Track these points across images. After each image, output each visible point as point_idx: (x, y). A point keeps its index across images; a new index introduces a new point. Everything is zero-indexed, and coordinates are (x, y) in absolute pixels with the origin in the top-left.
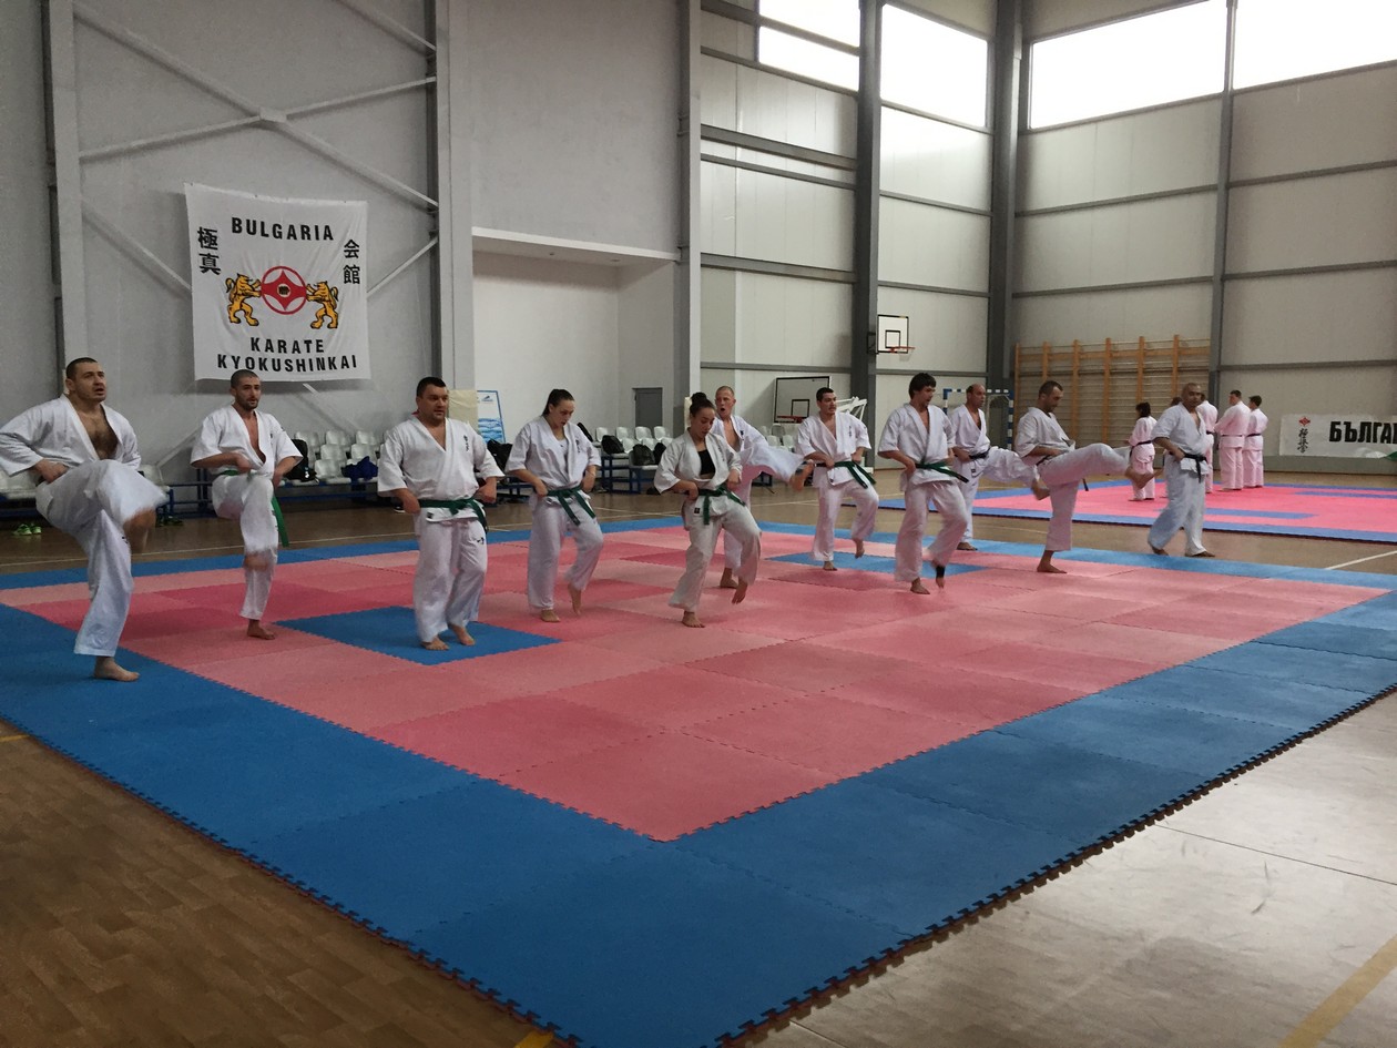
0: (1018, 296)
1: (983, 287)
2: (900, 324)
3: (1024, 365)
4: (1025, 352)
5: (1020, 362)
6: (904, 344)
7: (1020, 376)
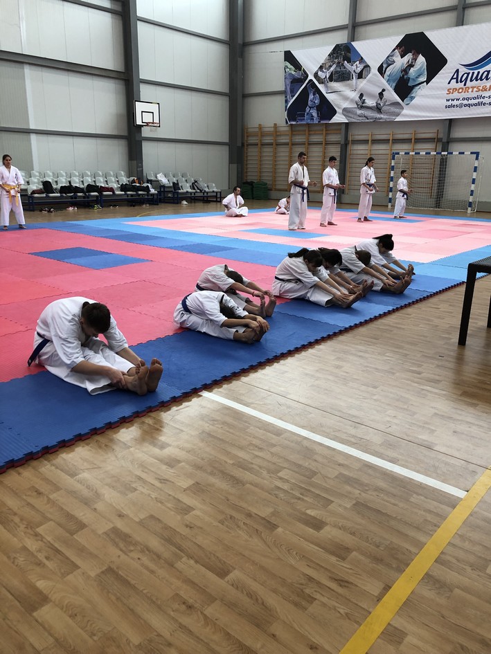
0: (245, 96)
1: (226, 90)
2: (154, 108)
3: (250, 138)
4: (250, 130)
5: (247, 136)
6: (156, 120)
7: (247, 145)
